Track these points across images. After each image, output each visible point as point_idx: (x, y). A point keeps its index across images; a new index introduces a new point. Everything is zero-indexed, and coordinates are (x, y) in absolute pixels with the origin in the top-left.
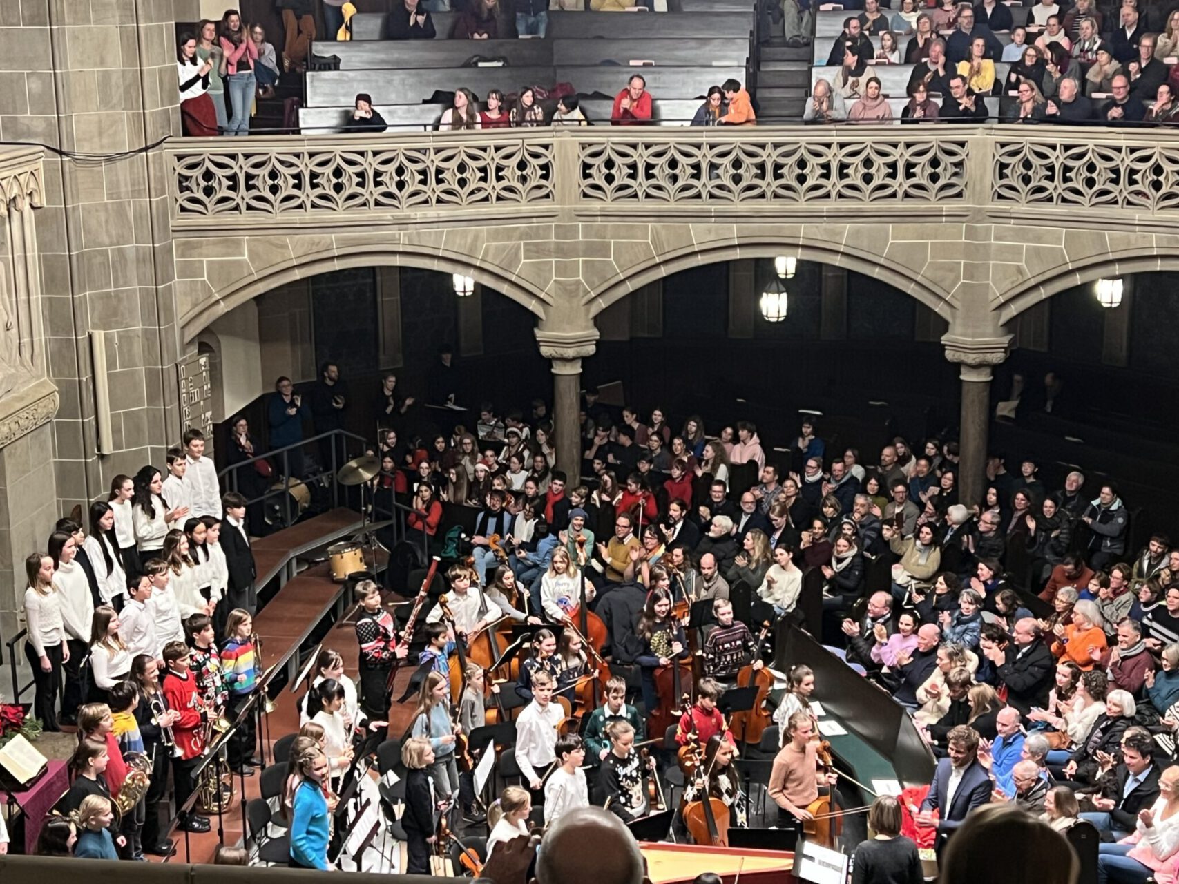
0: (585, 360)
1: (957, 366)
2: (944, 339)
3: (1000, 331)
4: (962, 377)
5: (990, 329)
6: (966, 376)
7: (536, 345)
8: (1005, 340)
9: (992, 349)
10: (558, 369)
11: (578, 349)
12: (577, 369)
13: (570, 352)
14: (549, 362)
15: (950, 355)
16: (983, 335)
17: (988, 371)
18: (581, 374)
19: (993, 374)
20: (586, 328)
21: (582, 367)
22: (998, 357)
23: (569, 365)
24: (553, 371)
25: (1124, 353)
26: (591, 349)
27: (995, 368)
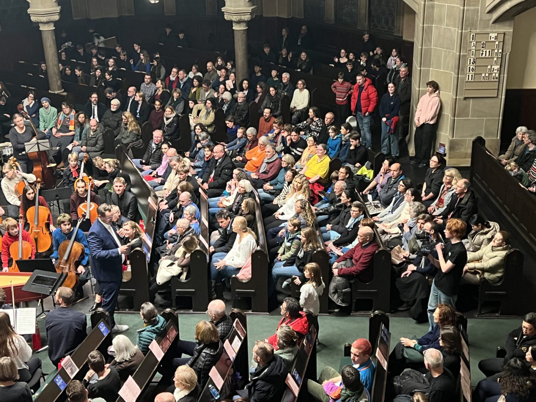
0: (56, 23)
1: (231, 22)
2: (223, 9)
3: (248, 4)
4: (234, 28)
5: (242, 3)
6: (236, 27)
7: (29, 16)
8: (250, 9)
9: (244, 13)
10: (42, 28)
11: (49, 17)
12: (52, 27)
13: (44, 19)
14: (37, 24)
15: (226, 17)
16: (239, 6)
17: (245, 24)
18: (54, 30)
19: (248, 25)
20: (53, 7)
21: (54, 26)
22: (247, 17)
23: (47, 25)
24: (40, 29)
25: (333, 17)
26: (57, 18)
27: (248, 23)
